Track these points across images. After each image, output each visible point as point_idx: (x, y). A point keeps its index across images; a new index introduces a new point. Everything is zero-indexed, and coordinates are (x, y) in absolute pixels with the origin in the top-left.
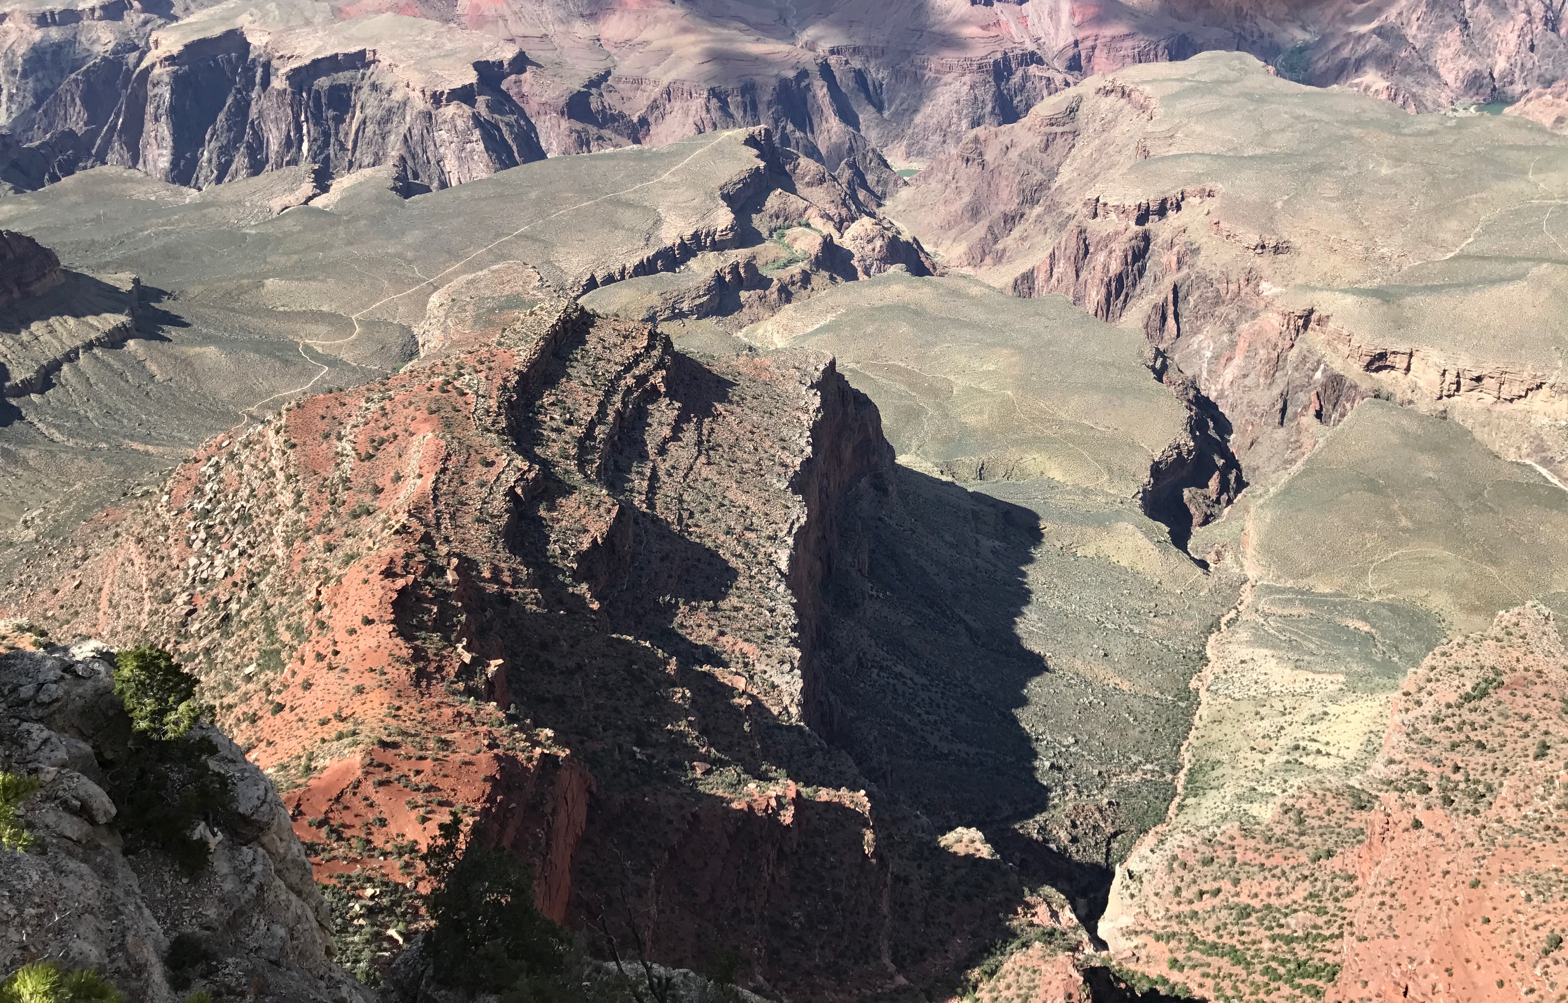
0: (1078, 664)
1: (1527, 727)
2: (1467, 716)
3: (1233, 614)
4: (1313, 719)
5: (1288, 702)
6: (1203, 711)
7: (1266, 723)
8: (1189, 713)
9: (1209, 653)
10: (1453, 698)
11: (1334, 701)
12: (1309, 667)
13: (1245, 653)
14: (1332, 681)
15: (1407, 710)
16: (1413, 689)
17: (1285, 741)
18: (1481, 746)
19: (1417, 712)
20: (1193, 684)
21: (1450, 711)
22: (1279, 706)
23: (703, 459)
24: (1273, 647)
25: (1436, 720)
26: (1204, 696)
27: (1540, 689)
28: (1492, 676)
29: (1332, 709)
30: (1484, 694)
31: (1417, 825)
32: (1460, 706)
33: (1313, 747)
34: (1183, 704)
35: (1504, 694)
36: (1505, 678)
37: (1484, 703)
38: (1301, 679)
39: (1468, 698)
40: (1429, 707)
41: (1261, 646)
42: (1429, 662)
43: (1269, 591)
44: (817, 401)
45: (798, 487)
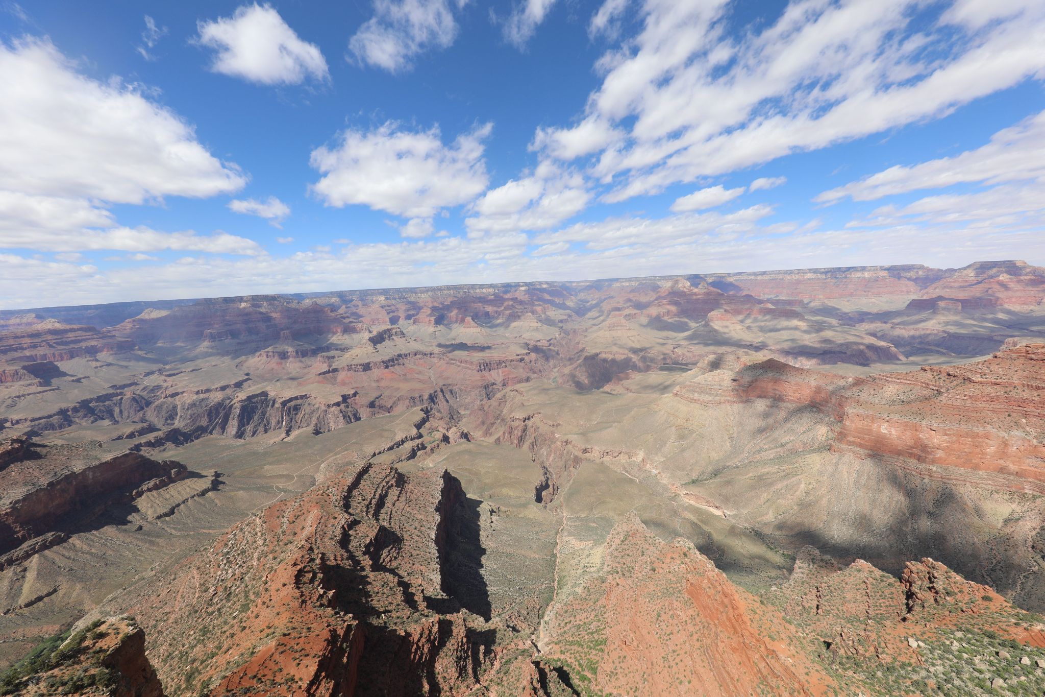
0: (523, 552)
1: (638, 547)
2: (624, 547)
3: (562, 527)
4: (588, 556)
5: (580, 552)
6: (558, 560)
7: (575, 560)
8: (555, 561)
9: (558, 541)
10: (619, 542)
11: (591, 549)
12: (584, 540)
13: (567, 539)
14: (590, 543)
15: (609, 548)
16: (609, 541)
17: (581, 565)
18: (628, 555)
19: (611, 549)
20: (555, 552)
21: (619, 546)
22: (578, 554)
23: (407, 505)
24: (574, 536)
25: (617, 550)
26: (558, 555)
27: (638, 535)
28: (627, 533)
29: (592, 552)
30: (626, 539)
31: (618, 584)
32: (621, 544)
33: (589, 565)
34: (553, 559)
35: (631, 538)
36: (630, 533)
37: (626, 542)
39: (623, 541)
40: (614, 546)
41: (570, 536)
42: (611, 532)
43: (570, 518)
44: (442, 482)
45: (437, 510)
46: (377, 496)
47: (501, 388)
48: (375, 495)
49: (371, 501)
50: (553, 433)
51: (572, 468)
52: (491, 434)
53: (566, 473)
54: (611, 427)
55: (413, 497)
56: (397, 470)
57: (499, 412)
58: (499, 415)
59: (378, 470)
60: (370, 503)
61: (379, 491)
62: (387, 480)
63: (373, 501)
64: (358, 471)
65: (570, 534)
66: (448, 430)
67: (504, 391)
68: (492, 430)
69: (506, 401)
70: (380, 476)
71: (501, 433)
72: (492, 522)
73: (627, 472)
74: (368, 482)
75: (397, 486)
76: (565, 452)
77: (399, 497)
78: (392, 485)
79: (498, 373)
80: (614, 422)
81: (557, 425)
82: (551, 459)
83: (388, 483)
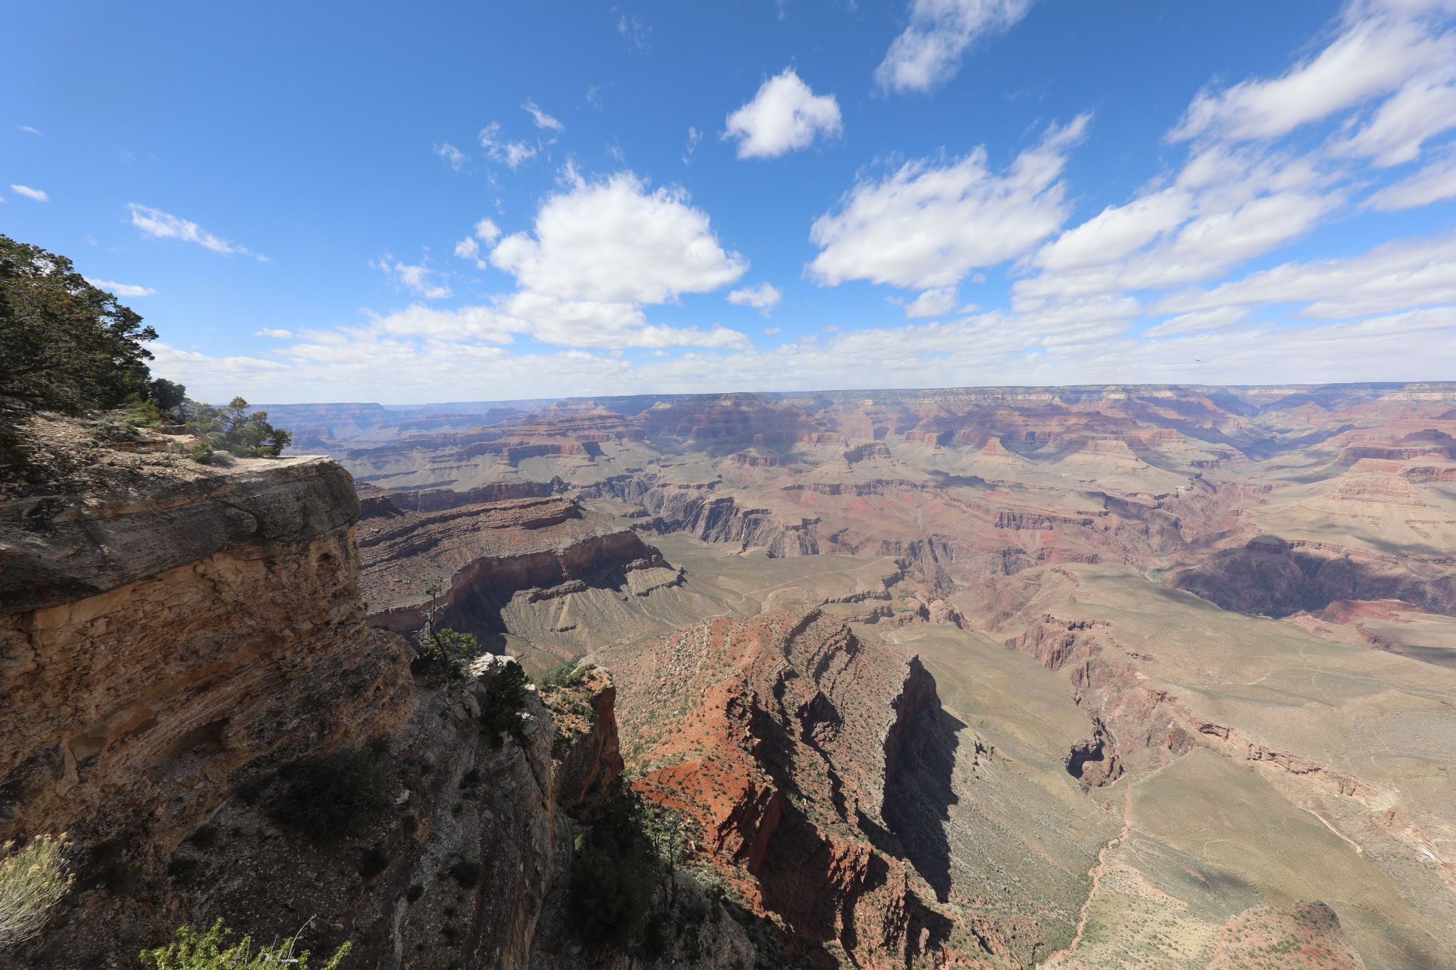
0: (1024, 838)
2: (1274, 961)
3: (1116, 841)
4: (1167, 923)
5: (1150, 906)
6: (1095, 892)
7: (1135, 914)
8: (1087, 889)
9: (1101, 859)
10: (1264, 945)
11: (1181, 916)
12: (1163, 890)
13: (1124, 867)
14: (1181, 906)
15: (1230, 941)
16: (1235, 929)
17: (1148, 930)
19: (1238, 945)
20: (1090, 873)
21: (1261, 953)
22: (1144, 906)
23: (855, 681)
24: (1141, 869)
25: (1252, 955)
26: (1097, 883)
28: (1292, 941)
29: (1178, 920)
30: (1286, 950)
32: (1268, 952)
33: (1167, 941)
34: (1085, 883)
35: (1303, 957)
36: (1303, 946)
37: (1287, 957)
38: (1160, 896)
39: (1274, 949)
40: (1245, 944)
41: (1133, 866)
42: (1244, 914)
43: (1139, 835)
44: (908, 670)
45: (895, 705)
46: (822, 654)
47: (1033, 562)
48: (819, 651)
49: (814, 657)
50: (1131, 668)
51: (1164, 748)
52: (1000, 630)
53: (1147, 751)
54: (1300, 705)
55: (865, 673)
56: (850, 630)
57: (1021, 600)
58: (1022, 604)
59: (828, 622)
60: (813, 659)
61: (826, 647)
62: (837, 638)
63: (816, 658)
64: (805, 614)
65: (1131, 861)
66: (929, 601)
67: (1039, 568)
68: (1005, 624)
69: (1040, 585)
70: (829, 630)
71: (1018, 634)
72: (976, 764)
73: (1327, 817)
74: (814, 632)
75: (848, 651)
76: (1154, 712)
77: (847, 666)
78: (841, 648)
79: (1032, 536)
80: (1311, 699)
81: (1144, 658)
82: (1117, 712)
83: (837, 642)
